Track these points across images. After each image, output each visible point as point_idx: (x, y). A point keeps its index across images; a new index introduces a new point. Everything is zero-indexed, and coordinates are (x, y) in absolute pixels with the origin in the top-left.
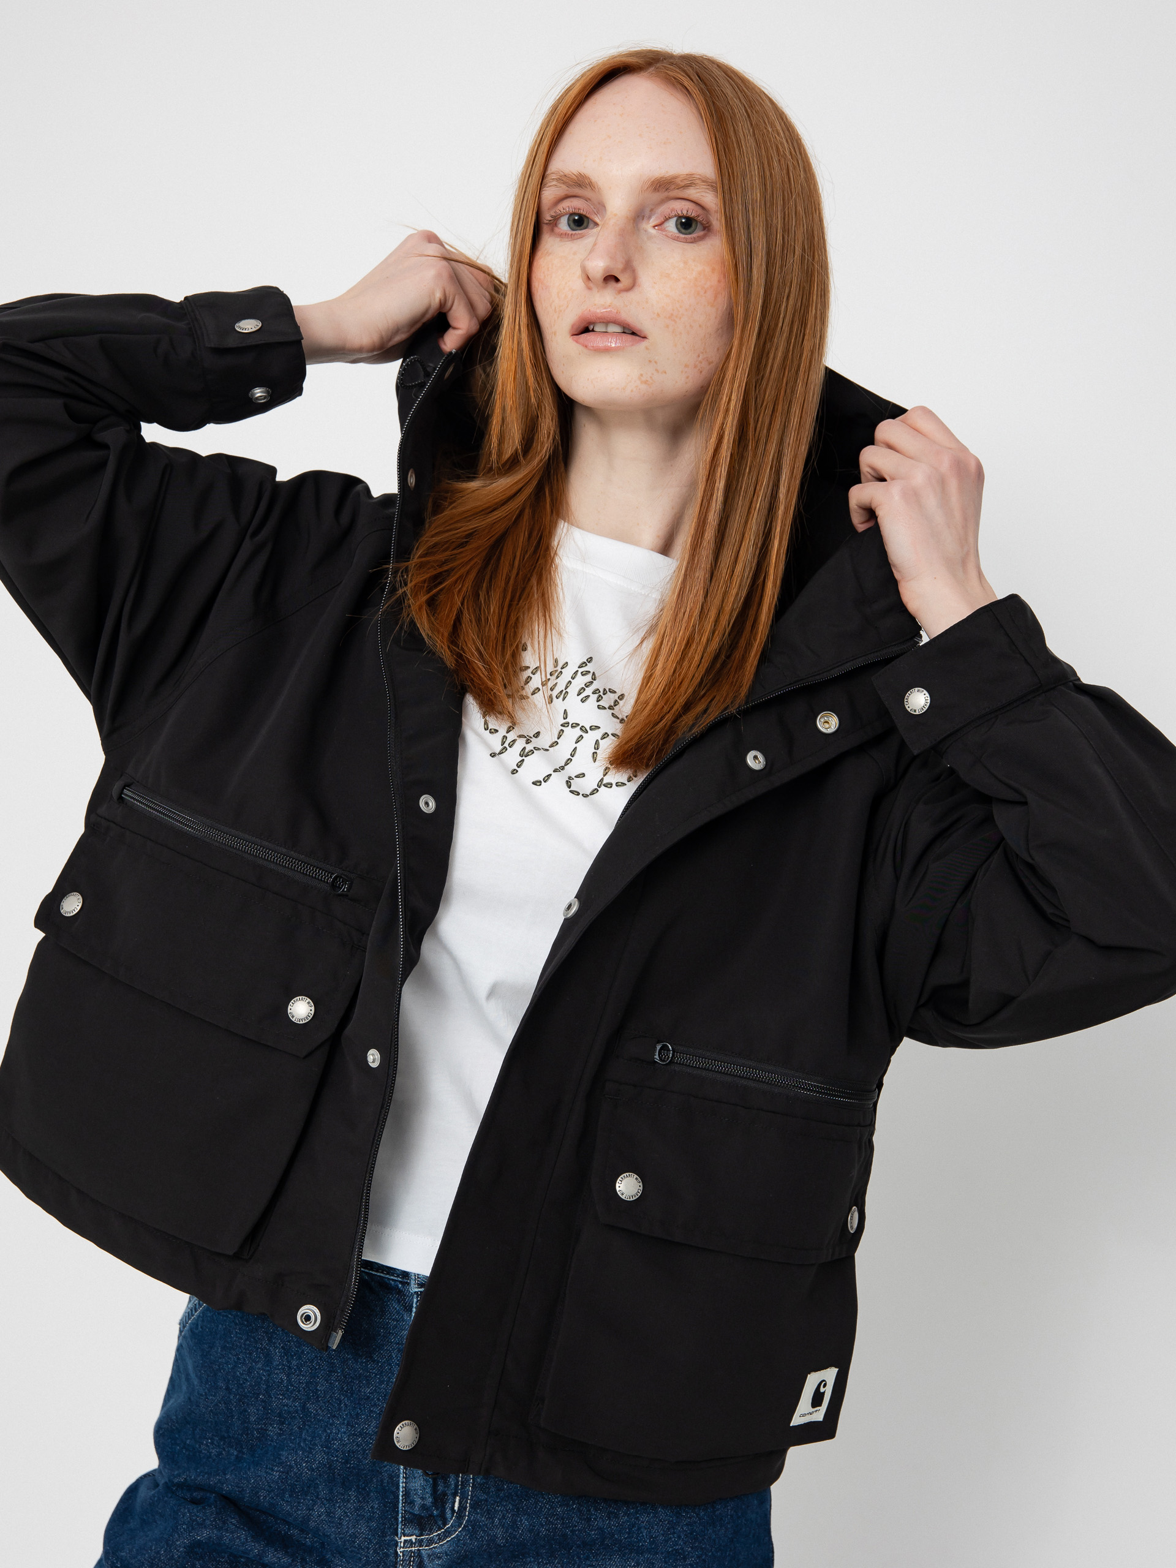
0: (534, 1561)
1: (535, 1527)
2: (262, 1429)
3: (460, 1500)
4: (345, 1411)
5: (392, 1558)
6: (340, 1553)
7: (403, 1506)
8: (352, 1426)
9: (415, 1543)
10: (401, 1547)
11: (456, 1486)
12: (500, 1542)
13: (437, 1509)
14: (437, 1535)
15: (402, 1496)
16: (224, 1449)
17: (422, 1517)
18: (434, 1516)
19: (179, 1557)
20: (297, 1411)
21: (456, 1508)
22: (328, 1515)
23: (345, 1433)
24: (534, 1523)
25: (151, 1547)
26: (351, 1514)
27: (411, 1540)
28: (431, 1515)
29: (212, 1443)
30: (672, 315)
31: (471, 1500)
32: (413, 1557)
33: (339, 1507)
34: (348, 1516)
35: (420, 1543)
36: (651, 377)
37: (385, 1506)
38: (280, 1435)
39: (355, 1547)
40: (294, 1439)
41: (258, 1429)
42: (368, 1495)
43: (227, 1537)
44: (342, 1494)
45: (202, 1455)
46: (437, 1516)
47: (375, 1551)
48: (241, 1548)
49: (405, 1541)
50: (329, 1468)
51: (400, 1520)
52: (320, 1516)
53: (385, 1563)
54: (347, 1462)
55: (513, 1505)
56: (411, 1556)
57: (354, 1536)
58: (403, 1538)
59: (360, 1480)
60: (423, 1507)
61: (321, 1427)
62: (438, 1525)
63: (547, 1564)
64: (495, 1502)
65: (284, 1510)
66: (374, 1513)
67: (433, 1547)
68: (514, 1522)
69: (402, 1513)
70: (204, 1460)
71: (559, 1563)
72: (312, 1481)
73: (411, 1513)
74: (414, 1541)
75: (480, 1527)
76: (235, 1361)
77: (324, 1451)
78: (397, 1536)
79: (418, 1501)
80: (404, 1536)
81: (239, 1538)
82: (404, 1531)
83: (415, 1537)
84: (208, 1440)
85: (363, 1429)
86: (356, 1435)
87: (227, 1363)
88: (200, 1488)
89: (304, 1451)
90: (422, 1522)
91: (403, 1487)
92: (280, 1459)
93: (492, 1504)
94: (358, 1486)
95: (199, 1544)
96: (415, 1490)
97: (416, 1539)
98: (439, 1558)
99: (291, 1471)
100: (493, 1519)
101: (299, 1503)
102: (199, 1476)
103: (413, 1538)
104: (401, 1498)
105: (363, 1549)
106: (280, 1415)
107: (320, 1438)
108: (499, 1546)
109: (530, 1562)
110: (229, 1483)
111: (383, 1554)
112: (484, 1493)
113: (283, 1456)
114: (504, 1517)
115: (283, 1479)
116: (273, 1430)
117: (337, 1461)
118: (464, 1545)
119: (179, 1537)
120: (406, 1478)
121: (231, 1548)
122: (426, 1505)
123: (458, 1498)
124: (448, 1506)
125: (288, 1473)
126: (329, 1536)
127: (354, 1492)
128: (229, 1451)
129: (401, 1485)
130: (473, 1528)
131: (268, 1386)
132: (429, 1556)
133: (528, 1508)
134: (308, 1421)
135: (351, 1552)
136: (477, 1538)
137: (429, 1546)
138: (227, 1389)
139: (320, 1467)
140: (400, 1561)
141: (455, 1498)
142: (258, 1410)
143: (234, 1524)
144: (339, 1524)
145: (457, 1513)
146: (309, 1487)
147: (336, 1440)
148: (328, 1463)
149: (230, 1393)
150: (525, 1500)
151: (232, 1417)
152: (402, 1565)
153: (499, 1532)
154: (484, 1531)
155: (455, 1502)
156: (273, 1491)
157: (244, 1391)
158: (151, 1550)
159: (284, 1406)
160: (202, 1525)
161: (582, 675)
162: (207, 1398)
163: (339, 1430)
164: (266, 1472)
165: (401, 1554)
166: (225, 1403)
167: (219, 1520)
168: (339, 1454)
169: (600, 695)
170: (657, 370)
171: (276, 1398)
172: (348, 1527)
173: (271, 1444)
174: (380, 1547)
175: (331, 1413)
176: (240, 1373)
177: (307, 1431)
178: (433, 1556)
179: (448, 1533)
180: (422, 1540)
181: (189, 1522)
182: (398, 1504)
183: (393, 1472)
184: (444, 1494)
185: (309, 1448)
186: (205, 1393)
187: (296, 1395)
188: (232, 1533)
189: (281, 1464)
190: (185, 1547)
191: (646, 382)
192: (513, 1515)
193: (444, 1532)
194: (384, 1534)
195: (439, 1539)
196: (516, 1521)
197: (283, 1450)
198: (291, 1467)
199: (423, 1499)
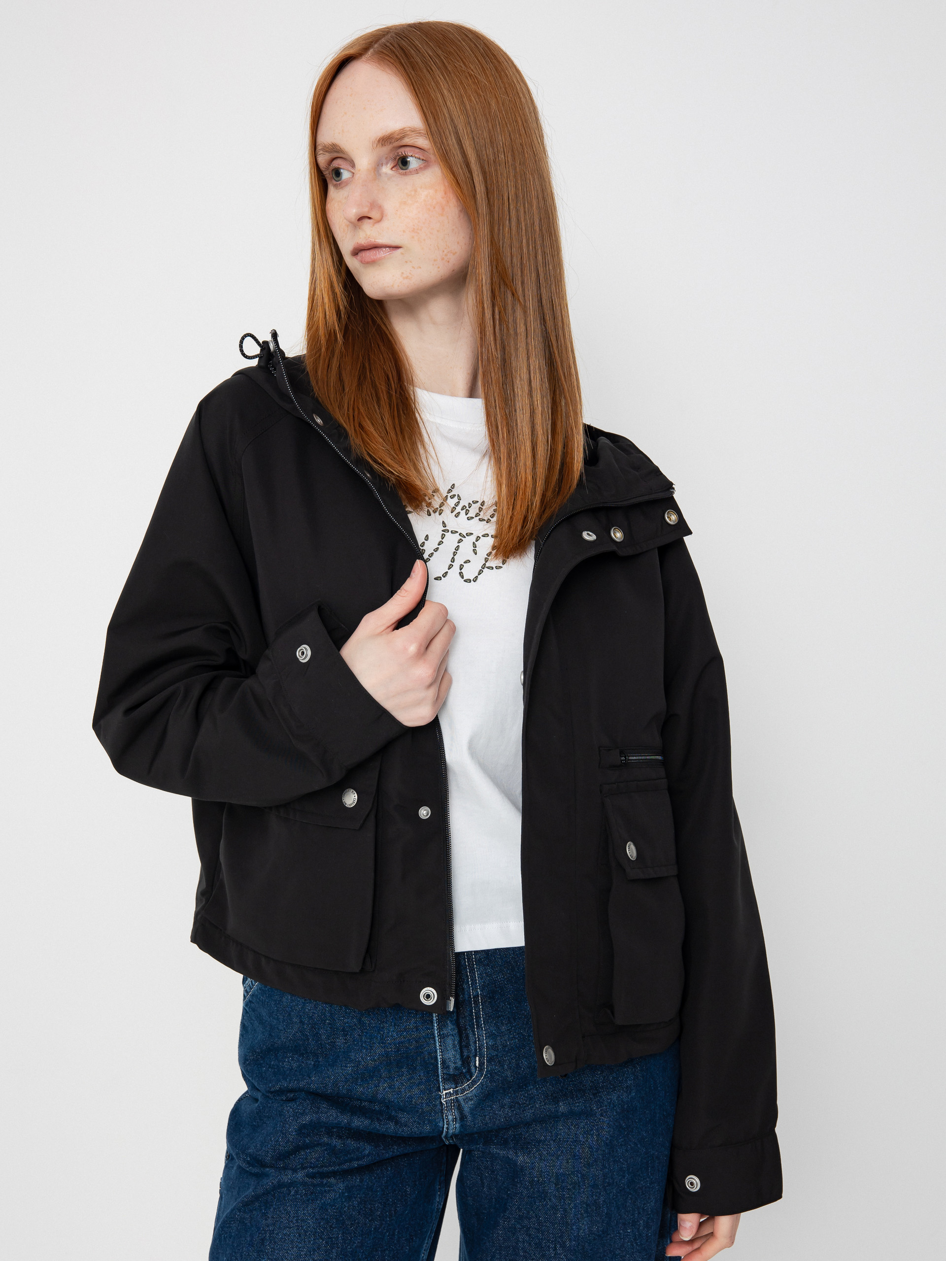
0: (534, 1088)
1: (532, 1064)
2: (331, 1042)
3: (479, 1059)
4: (390, 1017)
5: (439, 1107)
6: (401, 1110)
7: (441, 1071)
8: (398, 1026)
9: (453, 1094)
10: (444, 1098)
11: (476, 1050)
12: (510, 1079)
13: (465, 1068)
14: (467, 1085)
15: (441, 1064)
16: (303, 1062)
17: (456, 1075)
18: (463, 1073)
19: (293, 1139)
20: (355, 1025)
21: (477, 1065)
22: (390, 1087)
23: (393, 1031)
24: (531, 1062)
25: (271, 1139)
26: (406, 1083)
27: (450, 1092)
28: (462, 1073)
29: (293, 1060)
30: (414, 229)
31: (487, 1057)
32: (453, 1103)
33: (397, 1081)
34: (404, 1085)
35: (456, 1093)
36: (410, 273)
37: (428, 1073)
38: (346, 1043)
39: (413, 1104)
40: (357, 1044)
41: (328, 1043)
42: (415, 1068)
43: (323, 1117)
44: (397, 1072)
45: (285, 1070)
46: (466, 1072)
47: (427, 1104)
48: (334, 1122)
49: (446, 1094)
50: (387, 1057)
51: (441, 1080)
52: (385, 1089)
53: (435, 1111)
54: (398, 1050)
55: (515, 1054)
56: (452, 1103)
57: (411, 1097)
58: (444, 1092)
59: (409, 1061)
60: (456, 1068)
61: (376, 1031)
62: (467, 1078)
63: (542, 1087)
64: (503, 1055)
65: (358, 1092)
66: (421, 1080)
67: (466, 1094)
68: (518, 1065)
69: (441, 1076)
70: (288, 1072)
71: (550, 1085)
72: (376, 1068)
73: (447, 1074)
74: (452, 1092)
75: (496, 1073)
76: (303, 1003)
77: (381, 1046)
78: (440, 1091)
79: (452, 1065)
80: (445, 1091)
81: (331, 1115)
82: (445, 1087)
83: (452, 1089)
84: (289, 1058)
85: (406, 1026)
86: (402, 1031)
87: (297, 1005)
88: (291, 1091)
89: (367, 1049)
90: (455, 1079)
91: (440, 1058)
92: (350, 1058)
93: (501, 1057)
94: (408, 1065)
95: (304, 1126)
96: (449, 1059)
97: (453, 1091)
98: (471, 1100)
99: (360, 1065)
100: (503, 1066)
101: (369, 1083)
102: (290, 1083)
103: (451, 1090)
104: (440, 1066)
105: (418, 1105)
106: (343, 1030)
107: (377, 1038)
108: (510, 1082)
109: (531, 1089)
110: (314, 1082)
111: (432, 1105)
112: (495, 1051)
113: (352, 1056)
114: (510, 1063)
115: (355, 1071)
116: (340, 1041)
117: (391, 1051)
118: (487, 1088)
119: (290, 1126)
120: (441, 1052)
121: (327, 1123)
122: (457, 1067)
123: (477, 1058)
124: (472, 1064)
125: (358, 1066)
126: (393, 1102)
127: (405, 1068)
128: (307, 1063)
129: (439, 1057)
130: (491, 1075)
131: (331, 1014)
132: (464, 1100)
133: (525, 1054)
134: (365, 1029)
135: (411, 1107)
136: (494, 1081)
137: (463, 1094)
138: (301, 1022)
139: (380, 1058)
140: (445, 1107)
141: (476, 1058)
142: (326, 1031)
143: (325, 1108)
144: (399, 1092)
145: (478, 1068)
146: (374, 1072)
147: (388, 1037)
148: (385, 1054)
149: (303, 1024)
150: (522, 1049)
151: (308, 1040)
152: (446, 1110)
153: (509, 1073)
154: (498, 1075)
155: (476, 1061)
156: (349, 1080)
157: (314, 1021)
158: (271, 1141)
159: (345, 1024)
160: (303, 1114)
161: (451, 498)
162: (286, 1031)
163: (389, 1031)
164: (342, 1069)
165: (445, 1103)
166: (301, 1032)
167: (314, 1107)
168: (393, 1046)
169: (467, 510)
170: (413, 267)
171: (338, 1020)
172: (405, 1092)
173: (340, 1051)
174: (429, 1101)
175: (381, 1021)
176: (309, 1010)
177: (366, 1036)
178: (467, 1099)
179: (474, 1082)
180: (457, 1090)
181: (293, 1115)
182: (438, 1071)
183: (431, 1050)
184: (468, 1057)
185: (370, 1046)
186: (284, 1028)
187: (353, 1015)
188: (326, 1113)
189: (351, 1061)
190: (296, 1131)
191: (407, 278)
192: (516, 1061)
193: (471, 1082)
194: (431, 1092)
195: (469, 1087)
196: (519, 1063)
197: (351, 1052)
198: (359, 1061)
199: (455, 1063)
